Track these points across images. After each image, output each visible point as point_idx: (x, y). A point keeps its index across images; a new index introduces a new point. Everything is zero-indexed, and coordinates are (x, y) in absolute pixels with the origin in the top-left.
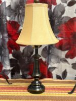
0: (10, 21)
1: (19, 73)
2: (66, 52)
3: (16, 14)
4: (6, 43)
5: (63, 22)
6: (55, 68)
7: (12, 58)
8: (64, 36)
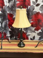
0: (9, 13)
1: (14, 37)
2: (35, 28)
3: (12, 10)
4: (8, 24)
5: (34, 14)
6: (30, 35)
7: (10, 30)
8: (34, 21)
